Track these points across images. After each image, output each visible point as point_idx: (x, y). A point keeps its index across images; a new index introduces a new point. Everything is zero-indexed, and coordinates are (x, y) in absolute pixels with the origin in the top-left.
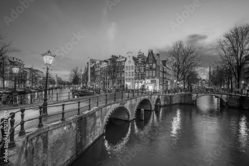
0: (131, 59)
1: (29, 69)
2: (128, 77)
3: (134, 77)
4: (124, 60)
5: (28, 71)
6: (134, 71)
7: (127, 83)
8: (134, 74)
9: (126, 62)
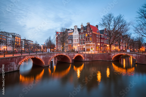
0: (77, 30)
1: (24, 39)
2: (75, 43)
3: (78, 43)
4: (73, 31)
5: (24, 41)
6: (78, 38)
7: (75, 47)
8: (79, 40)
9: (74, 32)
